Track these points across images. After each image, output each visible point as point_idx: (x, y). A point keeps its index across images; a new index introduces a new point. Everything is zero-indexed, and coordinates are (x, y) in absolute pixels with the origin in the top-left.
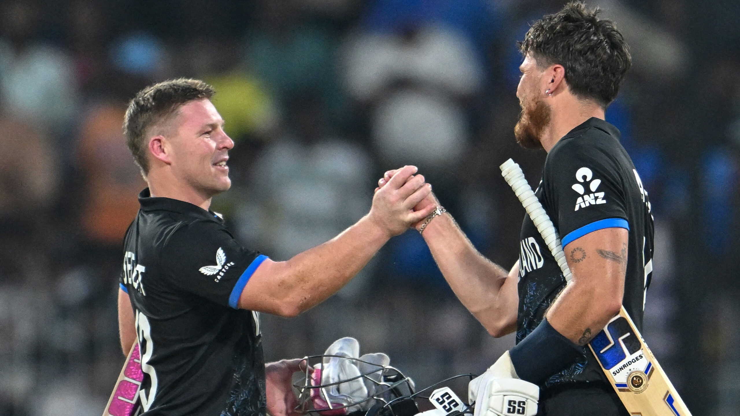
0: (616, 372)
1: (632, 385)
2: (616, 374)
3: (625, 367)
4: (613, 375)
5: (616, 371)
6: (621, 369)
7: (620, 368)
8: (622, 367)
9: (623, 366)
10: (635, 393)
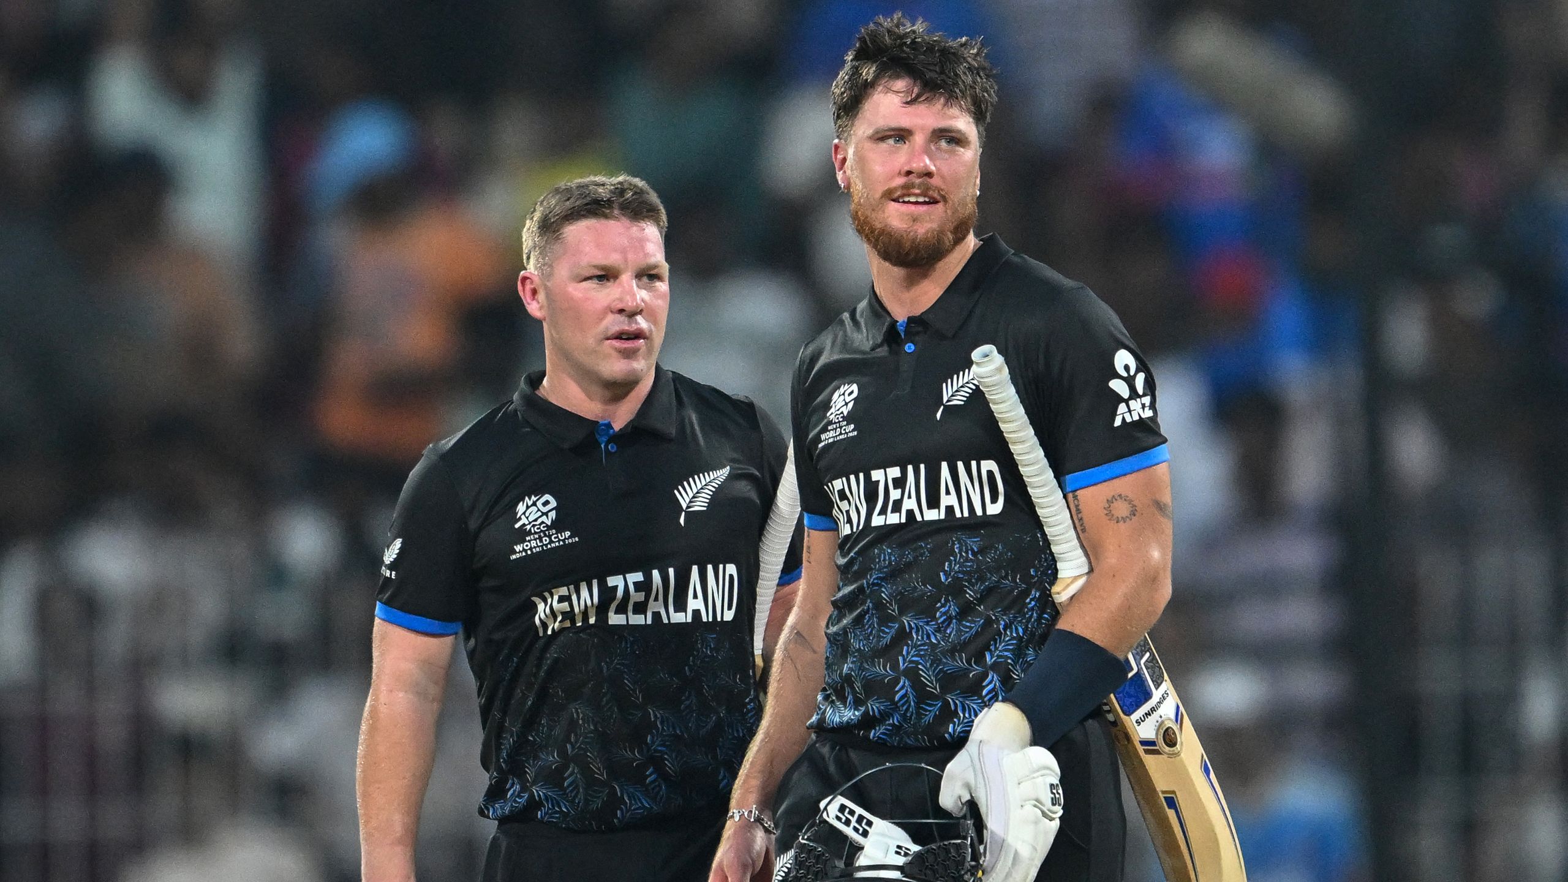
0: (1140, 721)
1: (1165, 743)
2: (1140, 723)
3: (1154, 712)
4: (1136, 724)
5: (1141, 718)
6: (1148, 714)
7: (1146, 714)
8: (1149, 711)
9: (1151, 709)
10: (1168, 757)
